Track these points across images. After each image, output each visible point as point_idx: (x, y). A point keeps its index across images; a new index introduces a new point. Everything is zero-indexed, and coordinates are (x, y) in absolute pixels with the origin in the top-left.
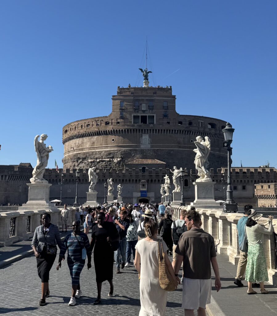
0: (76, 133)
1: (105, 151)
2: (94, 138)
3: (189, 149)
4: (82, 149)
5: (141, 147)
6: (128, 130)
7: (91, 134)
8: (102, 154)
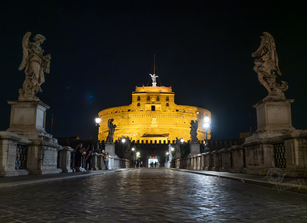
1: (128, 129)
3: (183, 128)
5: (151, 126)
7: (118, 118)
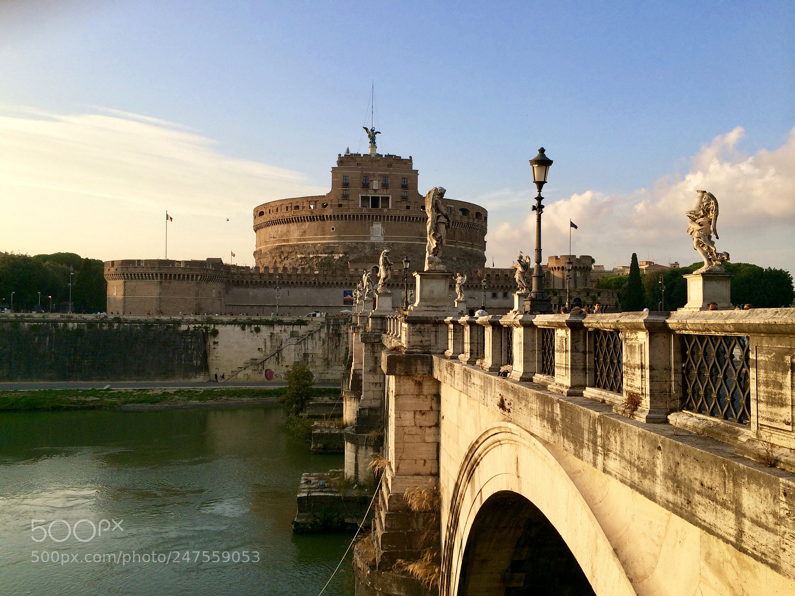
0: (278, 216)
1: (322, 244)
2: (305, 225)
4: (288, 241)
6: (354, 216)
7: (301, 219)
8: (317, 248)
